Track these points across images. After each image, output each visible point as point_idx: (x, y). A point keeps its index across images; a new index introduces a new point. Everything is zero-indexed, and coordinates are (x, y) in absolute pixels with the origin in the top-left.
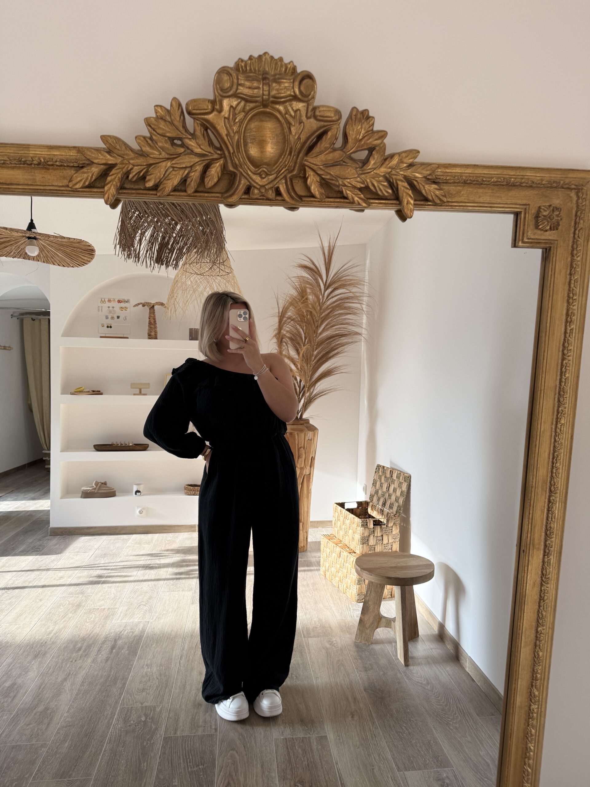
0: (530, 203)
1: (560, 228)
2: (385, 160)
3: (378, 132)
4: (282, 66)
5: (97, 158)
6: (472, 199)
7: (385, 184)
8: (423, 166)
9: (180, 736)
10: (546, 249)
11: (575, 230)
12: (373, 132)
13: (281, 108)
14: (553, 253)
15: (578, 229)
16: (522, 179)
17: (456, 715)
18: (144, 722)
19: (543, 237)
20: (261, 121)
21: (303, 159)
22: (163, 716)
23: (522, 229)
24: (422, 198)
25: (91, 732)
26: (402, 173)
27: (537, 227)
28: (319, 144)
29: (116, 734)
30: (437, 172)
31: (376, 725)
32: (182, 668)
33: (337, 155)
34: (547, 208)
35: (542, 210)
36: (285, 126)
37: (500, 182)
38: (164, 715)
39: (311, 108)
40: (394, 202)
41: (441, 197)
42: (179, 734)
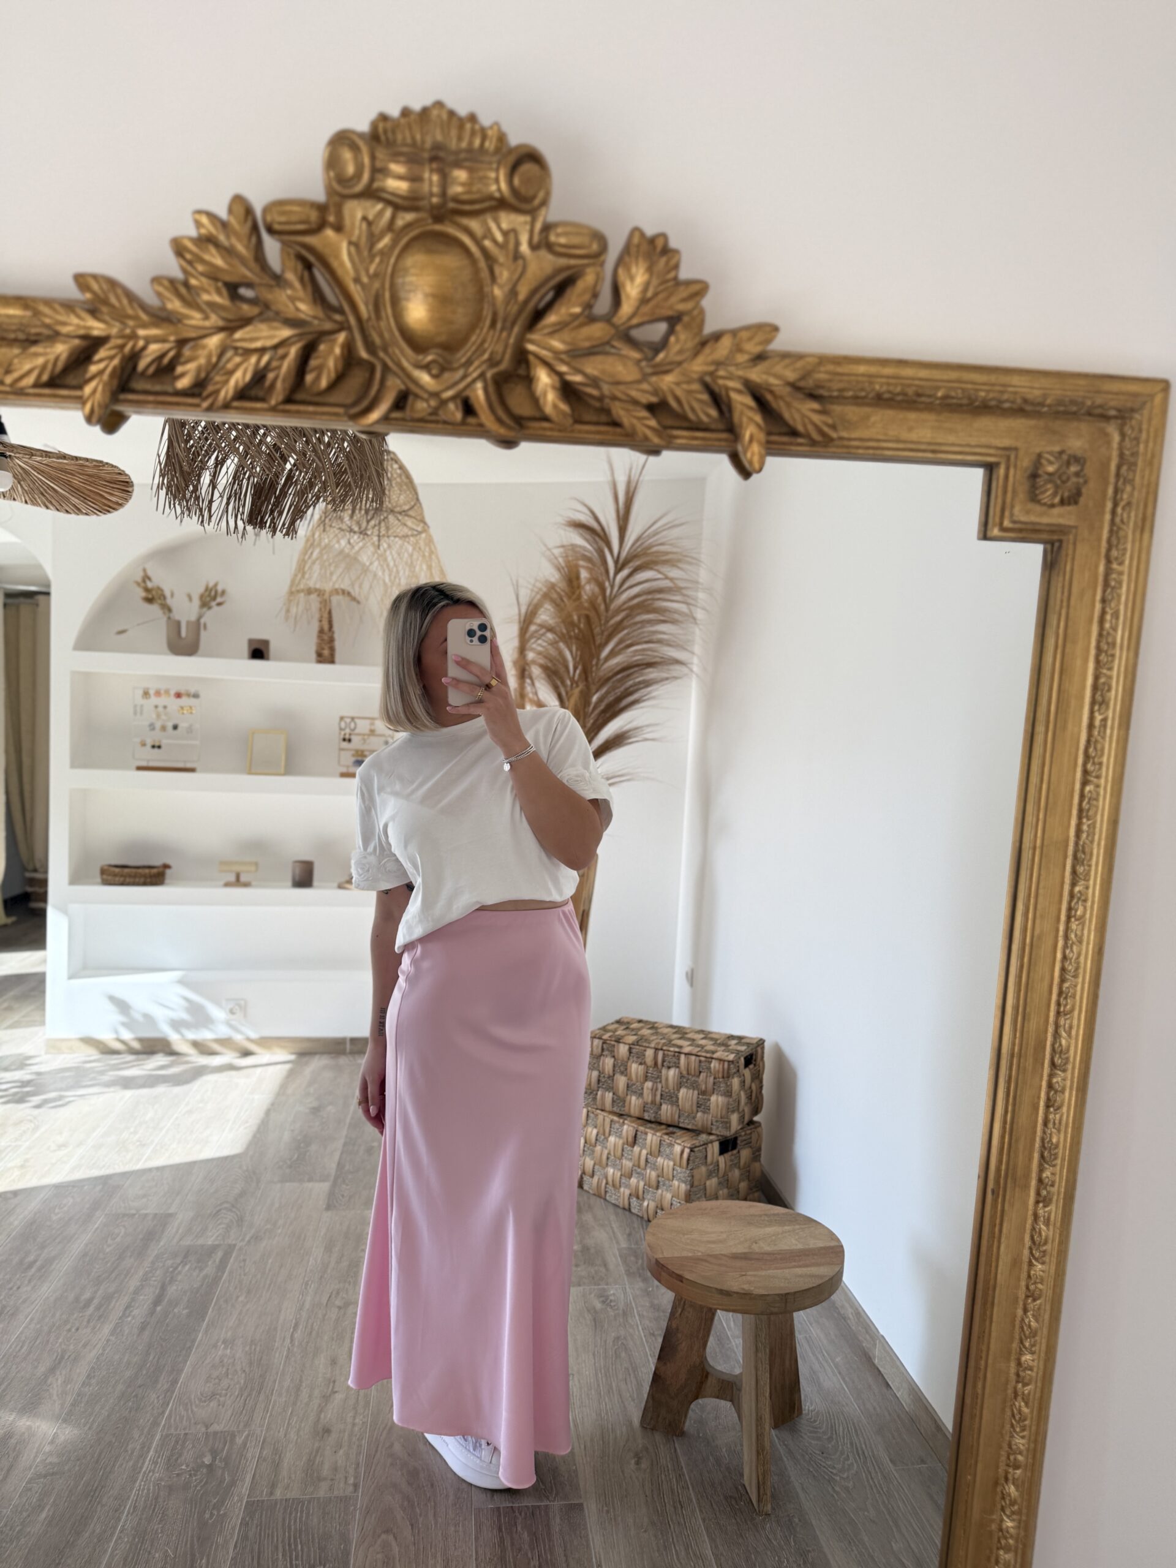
0: (1019, 444)
1: (1082, 500)
2: (703, 344)
3: (689, 283)
4: (473, 133)
5: (64, 324)
6: (893, 432)
7: (705, 397)
8: (787, 361)
9: (282, 1500)
10: (1053, 544)
11: (1115, 505)
12: (677, 283)
13: (474, 224)
14: (1067, 555)
15: (1122, 504)
16: (1002, 392)
17: (849, 1462)
18: (210, 1467)
19: (1045, 520)
20: (429, 251)
21: (521, 340)
22: (249, 1455)
23: (1000, 501)
24: (784, 429)
25: (97, 1487)
26: (740, 373)
27: (1033, 497)
28: (556, 306)
29: (148, 1493)
30: (819, 372)
31: (686, 1481)
32: (295, 1349)
33: (597, 331)
34: (1056, 458)
35: (1044, 462)
36: (482, 264)
37: (953, 398)
38: (253, 1452)
39: (538, 226)
40: (724, 435)
41: (826, 429)
42: (278, 1494)
